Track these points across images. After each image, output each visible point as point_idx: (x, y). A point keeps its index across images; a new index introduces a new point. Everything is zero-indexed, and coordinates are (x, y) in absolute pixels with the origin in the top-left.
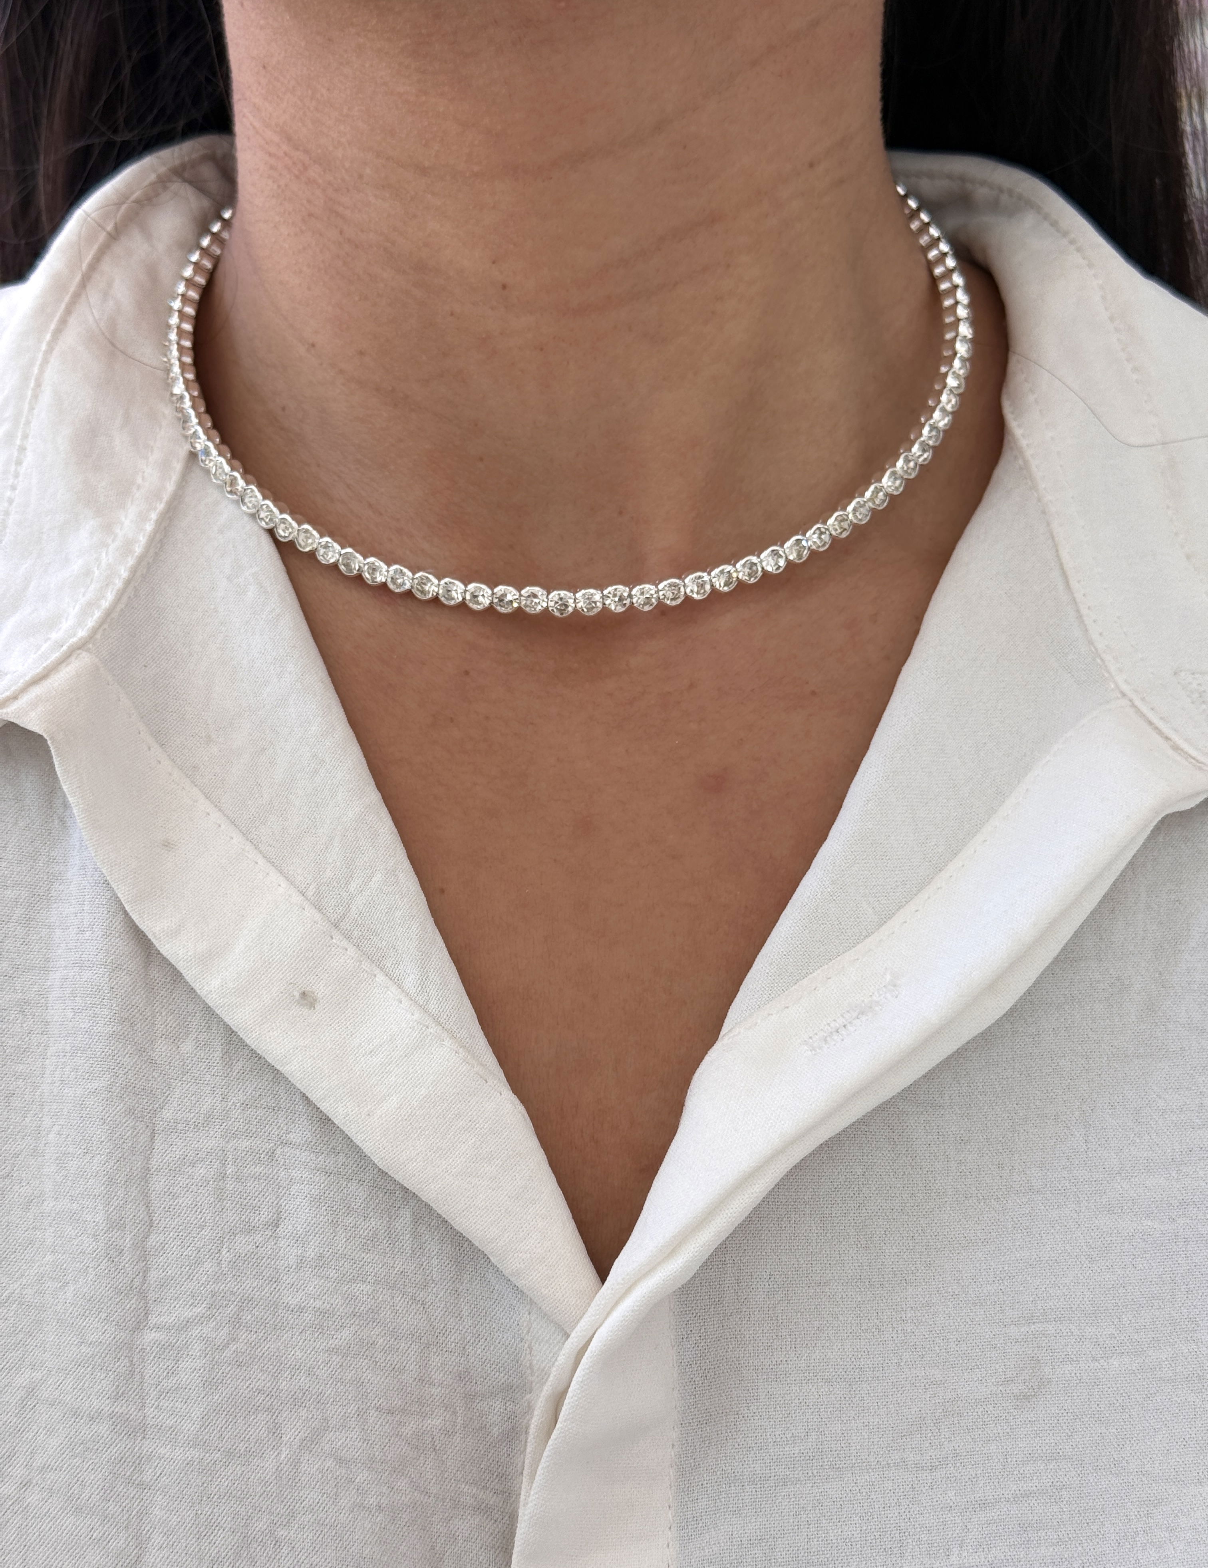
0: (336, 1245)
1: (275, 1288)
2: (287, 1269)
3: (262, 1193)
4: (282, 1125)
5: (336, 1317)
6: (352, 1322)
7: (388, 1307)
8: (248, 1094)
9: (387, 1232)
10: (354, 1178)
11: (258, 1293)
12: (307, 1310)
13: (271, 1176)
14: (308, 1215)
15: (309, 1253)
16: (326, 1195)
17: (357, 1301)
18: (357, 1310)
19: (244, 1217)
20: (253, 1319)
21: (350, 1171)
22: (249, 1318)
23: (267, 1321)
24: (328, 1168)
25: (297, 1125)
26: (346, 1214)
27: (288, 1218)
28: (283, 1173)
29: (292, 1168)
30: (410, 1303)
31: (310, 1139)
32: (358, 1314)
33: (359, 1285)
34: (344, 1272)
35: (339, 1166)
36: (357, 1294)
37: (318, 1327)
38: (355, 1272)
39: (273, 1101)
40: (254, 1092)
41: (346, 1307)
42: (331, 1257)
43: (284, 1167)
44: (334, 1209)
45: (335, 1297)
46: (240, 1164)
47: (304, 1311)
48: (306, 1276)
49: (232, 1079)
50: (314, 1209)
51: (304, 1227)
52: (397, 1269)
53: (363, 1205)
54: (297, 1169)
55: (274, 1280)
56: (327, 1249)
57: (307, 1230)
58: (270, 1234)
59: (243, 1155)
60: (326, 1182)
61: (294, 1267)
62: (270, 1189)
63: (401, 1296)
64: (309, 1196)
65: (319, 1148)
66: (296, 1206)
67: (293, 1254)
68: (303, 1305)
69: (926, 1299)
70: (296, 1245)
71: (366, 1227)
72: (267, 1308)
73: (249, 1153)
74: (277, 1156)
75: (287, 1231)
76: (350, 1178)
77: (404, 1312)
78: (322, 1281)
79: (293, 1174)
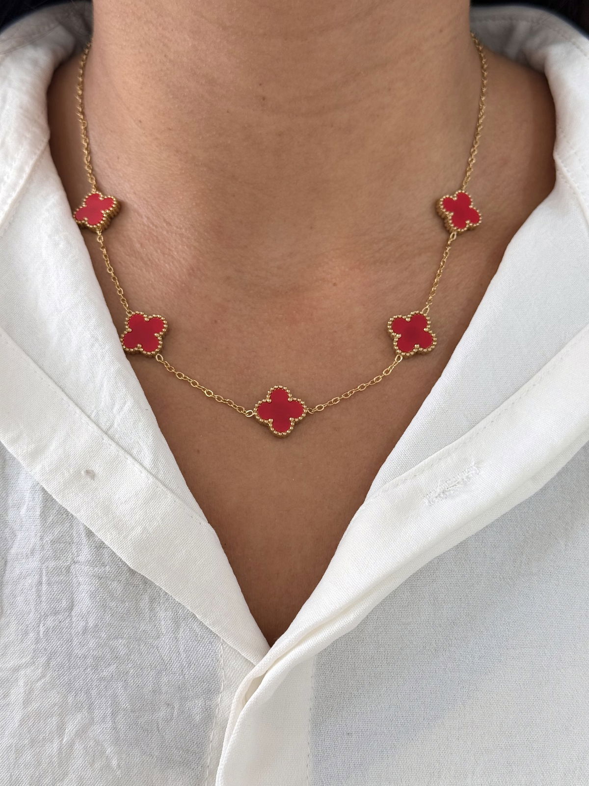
0: (105, 618)
1: (70, 645)
2: (77, 633)
4: (74, 552)
6: (115, 661)
8: (55, 535)
12: (88, 657)
13: (67, 580)
14: (89, 602)
16: (99, 590)
19: (52, 605)
21: (113, 574)
25: (83, 551)
27: (77, 605)
28: (75, 579)
29: (80, 576)
30: (149, 648)
31: (89, 559)
36: (118, 645)
37: (95, 666)
38: (116, 632)
39: (69, 539)
40: (59, 534)
41: (111, 653)
42: (102, 625)
43: (75, 576)
45: (105, 648)
46: (50, 576)
48: (88, 637)
49: (46, 527)
50: (92, 599)
52: (141, 629)
53: (121, 594)
57: (89, 610)
58: (68, 614)
59: (52, 570)
60: (99, 583)
62: (68, 589)
63: (144, 644)
64: (89, 591)
65: (95, 564)
66: (82, 598)
67: (80, 625)
68: (86, 653)
70: (83, 619)
73: (55, 569)
74: (71, 570)
75: (77, 612)
79: (81, 579)
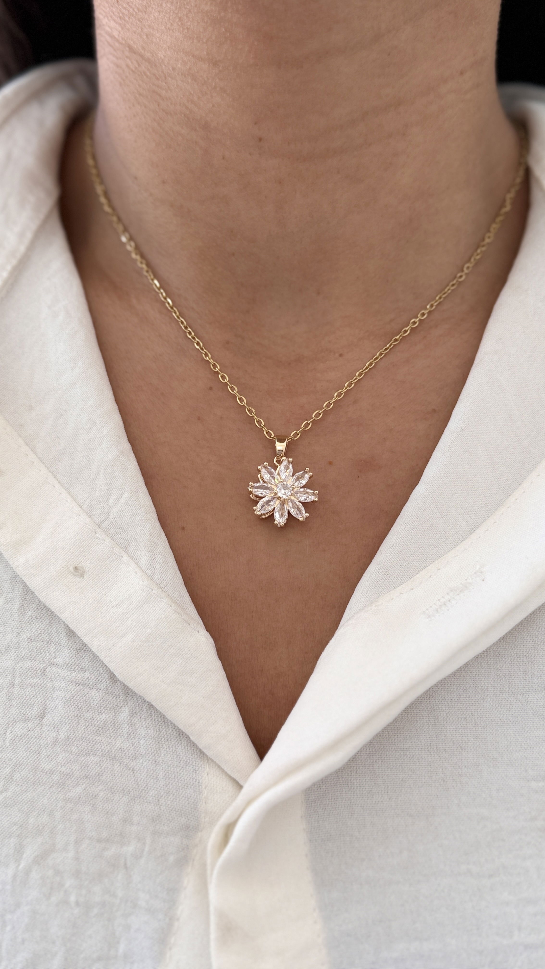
0: (78, 730)
1: (38, 758)
2: (46, 745)
3: (35, 696)
4: (52, 653)
5: (74, 778)
6: (84, 781)
7: (109, 772)
8: (32, 632)
9: (112, 723)
10: (94, 687)
11: (26, 760)
12: (56, 773)
13: (42, 685)
14: (62, 711)
15: (61, 735)
16: (74, 698)
17: (89, 767)
18: (88, 774)
19: (23, 711)
20: (21, 777)
21: (91, 683)
22: (18, 776)
23: (29, 779)
24: (77, 681)
25: (61, 653)
26: (86, 711)
27: (50, 713)
28: (50, 683)
29: (55, 680)
30: (124, 769)
31: (68, 662)
32: (89, 776)
33: (91, 757)
34: (82, 749)
35: (85, 680)
36: (89, 763)
37: (61, 784)
38: (89, 748)
39: (47, 637)
40: (37, 632)
41: (81, 771)
42: (74, 738)
43: (51, 679)
44: (79, 707)
45: (75, 765)
46: (23, 677)
47: (54, 773)
48: (58, 750)
49: (23, 623)
50: (66, 707)
51: (59, 718)
52: (117, 747)
53: (98, 705)
54: (58, 681)
55: (37, 752)
56: (72, 734)
57: (61, 720)
58: (38, 722)
59: (26, 671)
60: (75, 690)
61: (51, 744)
62: (41, 693)
63: (119, 764)
64: (64, 698)
65: (73, 668)
66: (56, 705)
67: (51, 736)
68: (54, 769)
69: (475, 760)
70: (54, 730)
71: (98, 719)
72: (30, 770)
73: (30, 670)
74: (47, 672)
75: (49, 721)
76: (92, 687)
77: (119, 775)
78: (68, 754)
79: (57, 684)
